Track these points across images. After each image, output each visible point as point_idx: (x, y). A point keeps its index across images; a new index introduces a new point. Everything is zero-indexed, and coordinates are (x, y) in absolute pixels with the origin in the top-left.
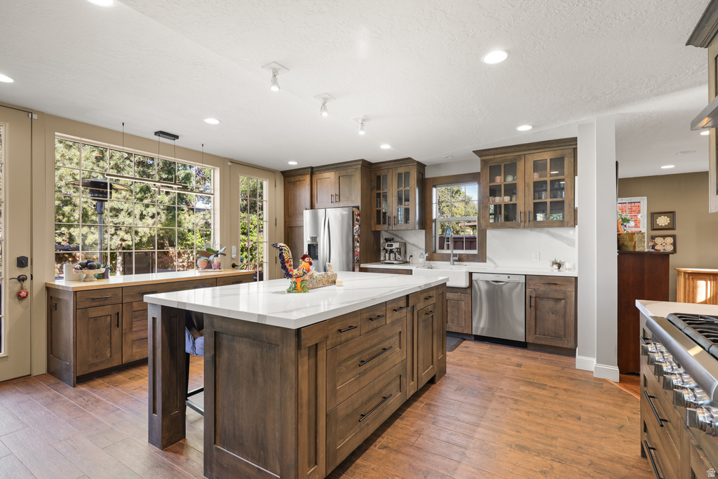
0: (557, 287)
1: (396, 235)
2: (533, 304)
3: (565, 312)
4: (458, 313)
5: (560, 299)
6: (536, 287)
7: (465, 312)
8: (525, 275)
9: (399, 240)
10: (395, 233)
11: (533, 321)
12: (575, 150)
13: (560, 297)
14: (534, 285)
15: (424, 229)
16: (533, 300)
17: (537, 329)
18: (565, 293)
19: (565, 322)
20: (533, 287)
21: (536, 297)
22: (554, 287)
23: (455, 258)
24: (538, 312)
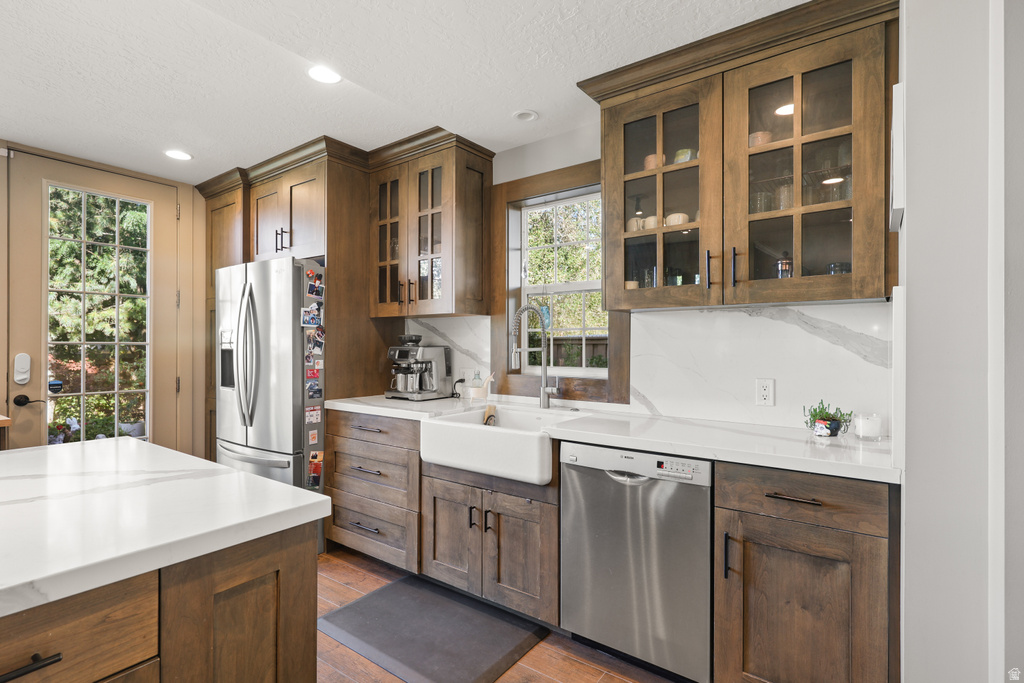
0: (821, 515)
1: (434, 330)
2: (736, 563)
3: (852, 608)
4: (525, 556)
5: (832, 562)
6: (745, 506)
7: (541, 555)
8: (713, 462)
9: (439, 340)
10: (431, 322)
11: (737, 623)
12: (892, 26)
13: (830, 551)
14: (741, 499)
15: (488, 314)
16: (736, 549)
17: (751, 652)
18: (850, 538)
19: (850, 647)
20: (735, 504)
21: (745, 541)
22: (808, 513)
23: (549, 390)
24: (753, 595)
